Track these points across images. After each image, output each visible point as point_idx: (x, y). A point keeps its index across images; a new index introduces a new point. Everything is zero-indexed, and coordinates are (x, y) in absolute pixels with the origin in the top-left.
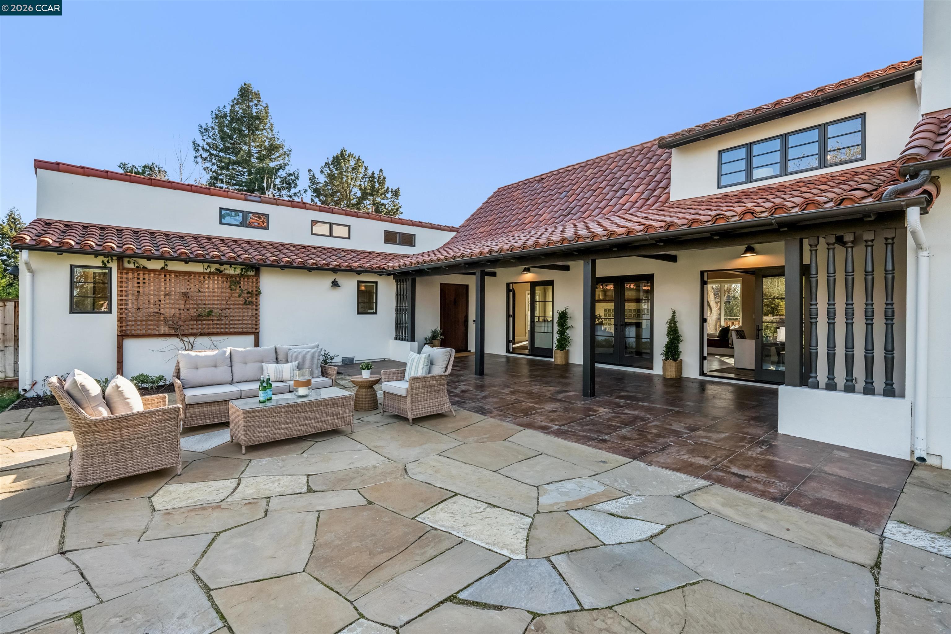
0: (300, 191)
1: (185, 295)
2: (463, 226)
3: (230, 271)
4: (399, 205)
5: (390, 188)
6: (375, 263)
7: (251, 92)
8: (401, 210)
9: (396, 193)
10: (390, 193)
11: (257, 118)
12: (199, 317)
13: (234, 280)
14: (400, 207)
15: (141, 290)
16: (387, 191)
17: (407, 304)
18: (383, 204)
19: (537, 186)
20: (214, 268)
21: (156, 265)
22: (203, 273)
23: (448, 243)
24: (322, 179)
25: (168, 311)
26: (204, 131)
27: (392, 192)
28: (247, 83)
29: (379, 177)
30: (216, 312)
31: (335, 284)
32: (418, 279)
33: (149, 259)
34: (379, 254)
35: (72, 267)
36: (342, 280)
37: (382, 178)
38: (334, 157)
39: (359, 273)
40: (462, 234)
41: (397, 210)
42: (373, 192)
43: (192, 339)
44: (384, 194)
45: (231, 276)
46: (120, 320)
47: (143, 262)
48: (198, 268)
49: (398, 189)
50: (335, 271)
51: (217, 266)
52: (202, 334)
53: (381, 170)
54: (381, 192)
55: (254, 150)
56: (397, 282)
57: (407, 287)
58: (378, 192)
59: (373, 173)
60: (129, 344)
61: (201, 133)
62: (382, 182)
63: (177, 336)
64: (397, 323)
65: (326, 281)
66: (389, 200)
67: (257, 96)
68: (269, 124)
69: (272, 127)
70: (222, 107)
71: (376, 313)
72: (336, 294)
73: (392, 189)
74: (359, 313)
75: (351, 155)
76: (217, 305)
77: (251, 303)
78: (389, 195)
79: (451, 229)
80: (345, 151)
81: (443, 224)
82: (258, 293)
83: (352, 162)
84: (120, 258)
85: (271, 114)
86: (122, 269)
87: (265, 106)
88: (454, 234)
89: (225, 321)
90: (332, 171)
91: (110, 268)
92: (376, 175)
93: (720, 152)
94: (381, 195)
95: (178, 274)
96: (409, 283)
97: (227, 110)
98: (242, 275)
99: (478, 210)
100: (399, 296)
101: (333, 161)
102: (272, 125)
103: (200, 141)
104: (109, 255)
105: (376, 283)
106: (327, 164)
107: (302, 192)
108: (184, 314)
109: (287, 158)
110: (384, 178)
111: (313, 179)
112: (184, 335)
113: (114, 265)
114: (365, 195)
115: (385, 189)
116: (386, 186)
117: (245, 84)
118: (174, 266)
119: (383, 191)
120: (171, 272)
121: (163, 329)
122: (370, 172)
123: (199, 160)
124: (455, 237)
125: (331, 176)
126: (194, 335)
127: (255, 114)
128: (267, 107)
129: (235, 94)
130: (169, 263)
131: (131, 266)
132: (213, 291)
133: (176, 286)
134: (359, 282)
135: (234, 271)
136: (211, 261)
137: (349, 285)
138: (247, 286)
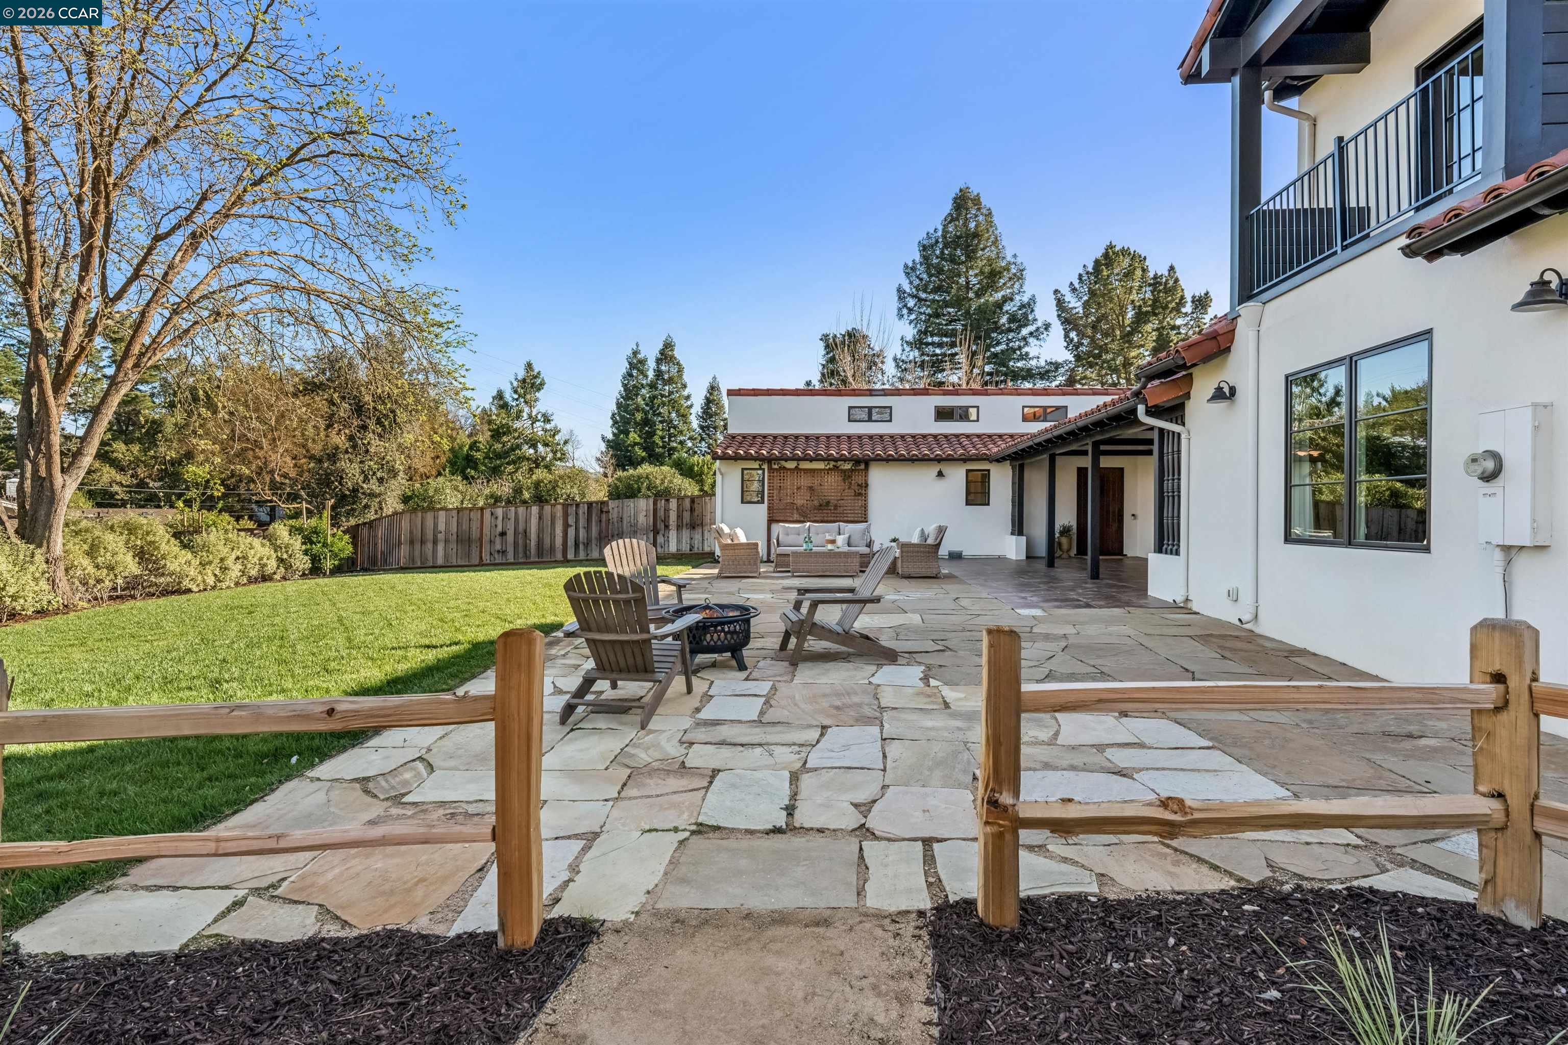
1: (811, 489)
3: (844, 467)
5: (1188, 296)
6: (987, 449)
7: (969, 198)
9: (1202, 302)
10: (1189, 304)
11: (976, 235)
12: (820, 507)
13: (847, 476)
15: (782, 485)
16: (1183, 303)
18: (1174, 328)
20: (831, 465)
21: (791, 465)
22: (823, 470)
24: (1075, 304)
25: (799, 501)
26: (910, 271)
27: (1193, 301)
28: (964, 187)
29: (1168, 280)
30: (833, 502)
31: (940, 474)
32: (1026, 465)
33: (786, 461)
35: (743, 470)
36: (947, 469)
37: (1172, 281)
38: (1094, 262)
39: (966, 461)
42: (1158, 308)
44: (1177, 309)
45: (844, 471)
46: (769, 509)
47: (783, 463)
48: (820, 466)
49: (1207, 294)
50: (939, 460)
51: (835, 463)
53: (1172, 268)
54: (1171, 306)
55: (974, 281)
56: (1013, 466)
58: (1166, 307)
59: (1157, 277)
60: (775, 526)
61: (907, 274)
62: (1173, 289)
63: (803, 521)
65: (930, 472)
66: (1187, 318)
67: (977, 201)
68: (992, 239)
69: (997, 241)
70: (932, 231)
71: (988, 504)
72: (942, 484)
73: (1193, 297)
74: (968, 503)
75: (1121, 253)
76: (833, 497)
77: (860, 494)
78: (1188, 308)
80: (1112, 248)
82: (867, 485)
83: (1124, 264)
84: (770, 461)
86: (770, 469)
87: (986, 213)
89: (840, 510)
90: (1094, 285)
91: (763, 469)
92: (1162, 279)
94: (1171, 312)
95: (806, 471)
97: (939, 234)
98: (852, 470)
101: (1093, 269)
102: (996, 238)
103: (907, 287)
104: (763, 458)
105: (988, 471)
108: (810, 504)
109: (1017, 286)
110: (1177, 280)
111: (1061, 306)
113: (765, 466)
115: (1179, 299)
116: (1180, 295)
117: (961, 190)
118: (803, 465)
119: (1175, 304)
120: (801, 470)
121: (796, 516)
122: (1151, 275)
123: (905, 311)
127: (973, 230)
128: (990, 213)
129: (947, 207)
130: (800, 463)
131: (776, 468)
132: (831, 485)
133: (805, 481)
134: (968, 471)
135: (847, 466)
136: (828, 459)
137: (957, 476)
138: (858, 479)
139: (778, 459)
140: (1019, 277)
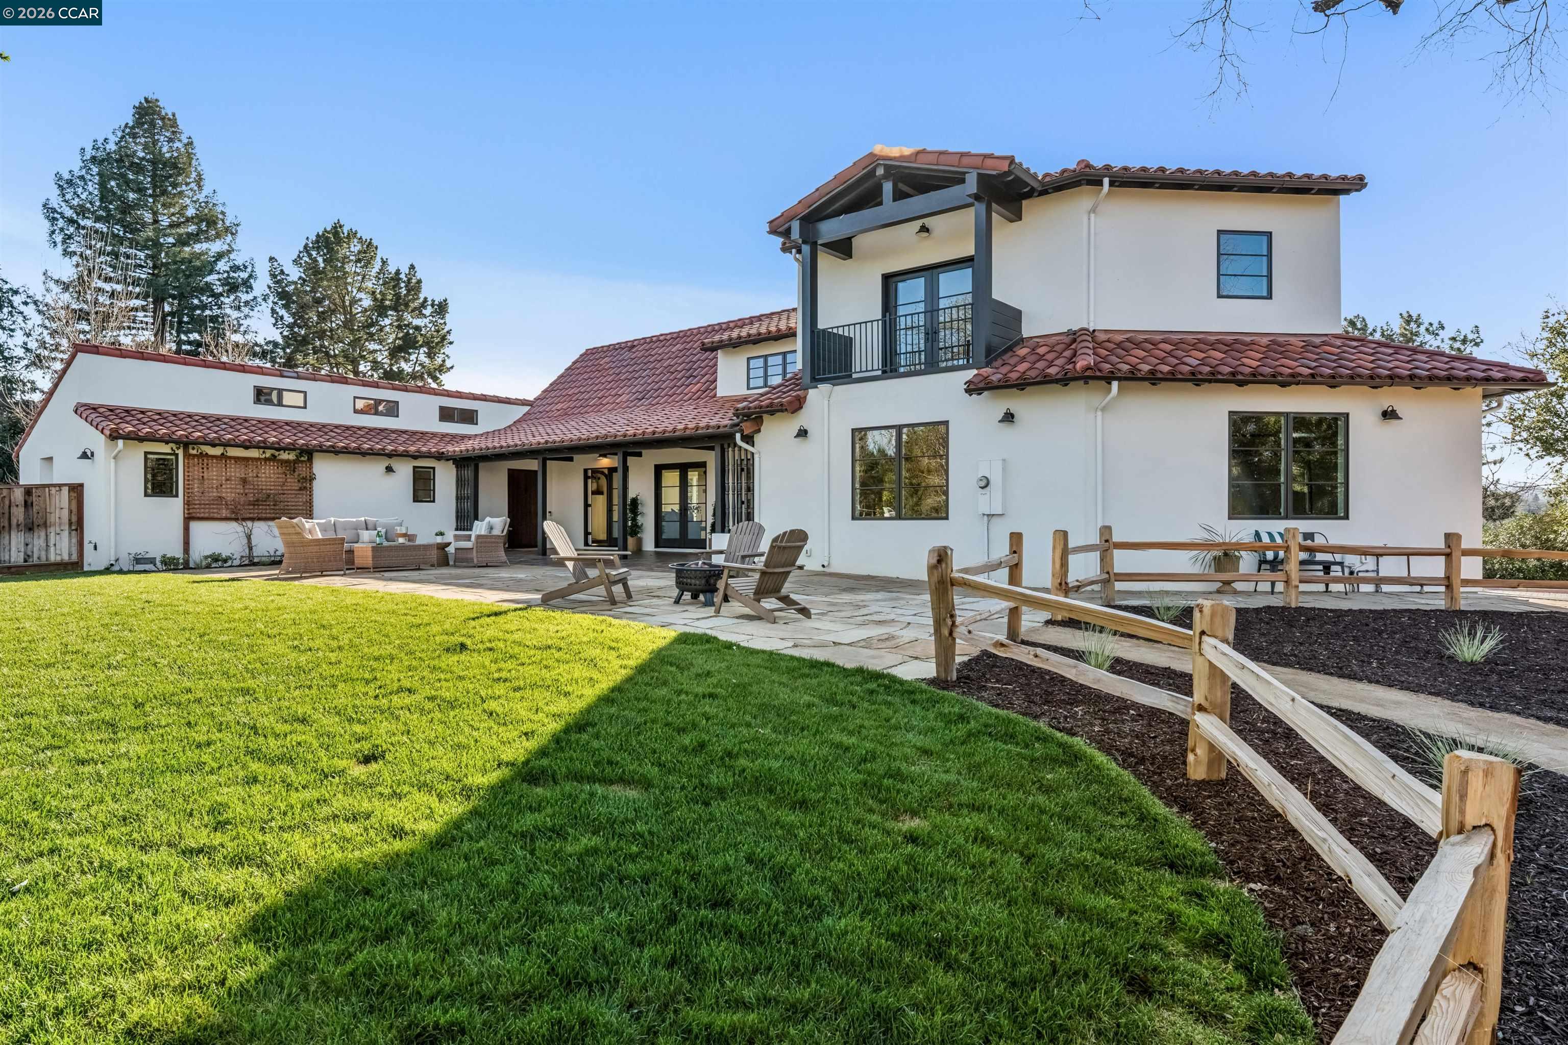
0: (255, 298)
1: (244, 481)
2: (537, 399)
3: (285, 456)
4: (447, 329)
5: (429, 299)
6: (432, 447)
7: (159, 114)
8: (450, 338)
9: (441, 308)
10: (429, 308)
11: (172, 164)
12: (255, 503)
13: (287, 467)
14: (449, 332)
15: (205, 475)
16: (423, 305)
17: (469, 491)
18: (416, 327)
19: (627, 355)
20: (268, 453)
21: (218, 451)
22: (259, 459)
23: (519, 421)
24: (294, 273)
25: (229, 494)
26: (65, 184)
27: (433, 305)
28: (151, 97)
29: (409, 280)
30: (273, 497)
31: (389, 469)
32: (481, 465)
33: (210, 446)
34: (434, 435)
35: (147, 454)
36: (396, 464)
37: (414, 281)
38: (318, 236)
39: (415, 457)
40: (536, 410)
41: (443, 338)
42: (399, 304)
43: (249, 524)
44: (419, 308)
45: (287, 461)
46: (188, 504)
47: (206, 449)
48: (254, 453)
49: (445, 300)
50: (390, 456)
51: (273, 451)
52: (259, 519)
53: (412, 267)
54: (412, 305)
55: (166, 222)
56: (457, 467)
57: (468, 473)
58: (407, 305)
59: (398, 272)
60: (195, 526)
61: (60, 187)
62: (415, 288)
63: (236, 520)
64: (457, 512)
65: (379, 466)
66: (427, 320)
67: (171, 121)
68: (194, 175)
69: (201, 179)
71: (434, 501)
72: (391, 479)
73: (433, 301)
74: (415, 500)
75: (352, 234)
76: (273, 490)
77: (305, 488)
78: (428, 311)
79: (524, 403)
80: (341, 227)
81: (513, 396)
82: (312, 479)
83: (356, 247)
84: (186, 445)
85: (198, 155)
86: (187, 455)
87: (186, 141)
88: (527, 408)
89: (281, 506)
90: (315, 261)
91: (177, 455)
92: (402, 276)
93: (749, 359)
94: (413, 311)
95: (237, 459)
96: (472, 468)
97: (112, 147)
98: (296, 462)
99: (560, 377)
100: (460, 483)
101: (317, 242)
102: (199, 175)
103: (57, 203)
104: (177, 442)
105: (434, 468)
106: (306, 247)
107: (259, 300)
108: (243, 499)
109: (231, 239)
110: (419, 282)
111: (277, 276)
112: (244, 519)
113: (180, 452)
114: (380, 309)
115: (421, 300)
116: (422, 296)
117: (146, 100)
118: (233, 452)
119: (416, 304)
120: (230, 458)
121: (225, 513)
122: (392, 269)
123: (58, 238)
124: (528, 413)
125: (313, 270)
126: (252, 519)
127: (168, 155)
128: (191, 143)
130: (228, 449)
131: (194, 452)
132: (268, 476)
133: (236, 472)
134: (415, 467)
135: (291, 456)
136: (263, 446)
137: (405, 471)
138: (302, 470)
139: (196, 443)
140: (230, 231)
